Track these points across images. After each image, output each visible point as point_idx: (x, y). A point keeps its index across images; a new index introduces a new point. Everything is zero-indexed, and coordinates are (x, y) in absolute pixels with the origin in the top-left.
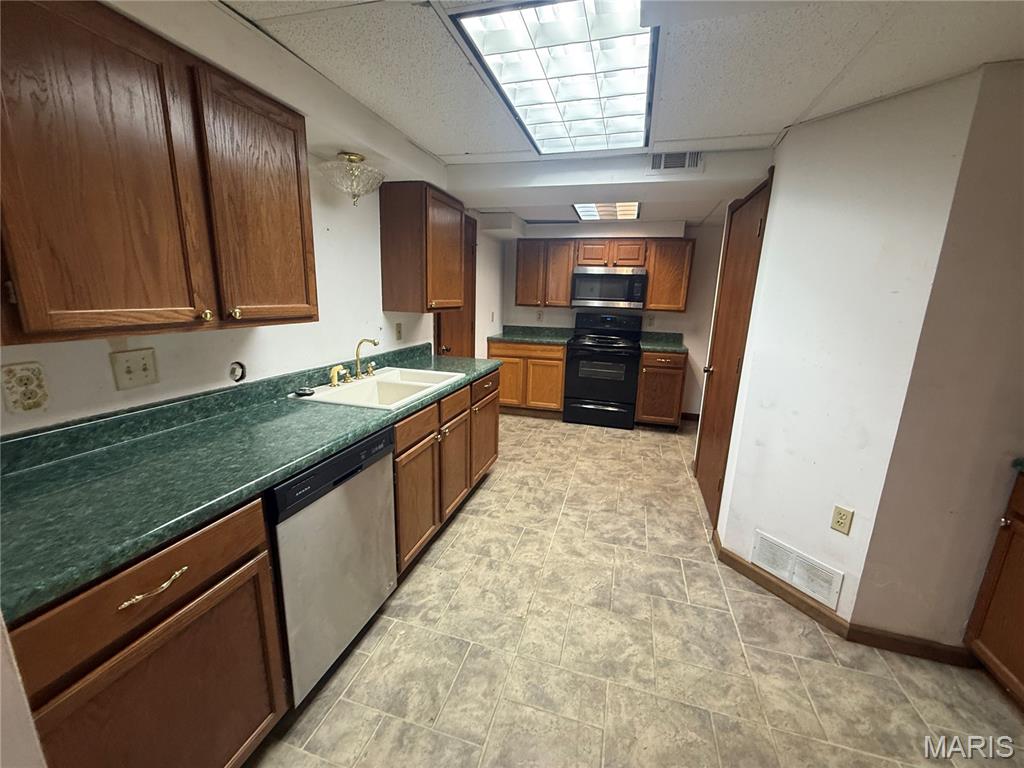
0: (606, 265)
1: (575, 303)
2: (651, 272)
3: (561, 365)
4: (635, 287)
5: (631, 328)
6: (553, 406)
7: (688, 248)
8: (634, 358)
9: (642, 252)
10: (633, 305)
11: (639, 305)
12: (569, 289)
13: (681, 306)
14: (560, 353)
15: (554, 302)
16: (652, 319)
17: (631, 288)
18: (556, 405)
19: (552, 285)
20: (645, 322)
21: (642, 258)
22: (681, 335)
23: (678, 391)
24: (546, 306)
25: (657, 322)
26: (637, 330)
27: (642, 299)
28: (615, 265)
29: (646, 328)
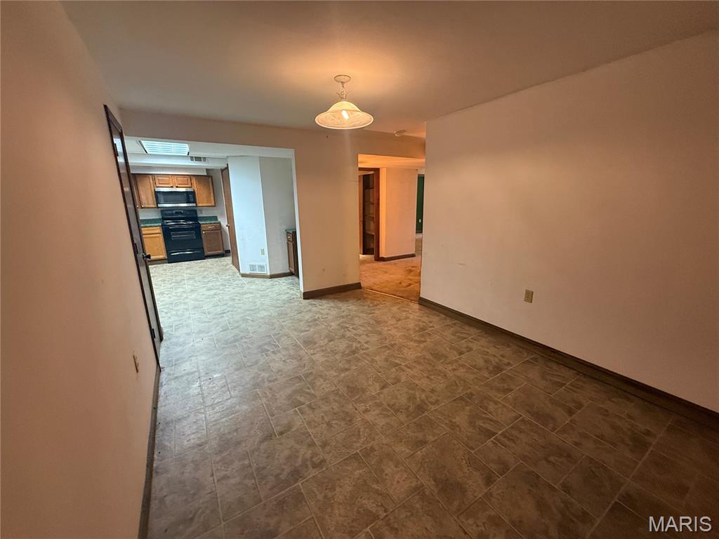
0: (172, 187)
1: (159, 205)
2: (196, 190)
3: (161, 236)
4: (190, 196)
5: (192, 215)
6: (161, 257)
7: (210, 179)
8: (197, 228)
9: (189, 181)
10: (191, 205)
11: (194, 205)
12: (155, 199)
13: (213, 204)
14: (159, 230)
15: (147, 206)
16: (201, 211)
17: (188, 197)
18: (163, 256)
19: (143, 197)
20: (198, 212)
21: (190, 183)
22: (216, 217)
23: (220, 238)
24: (142, 208)
25: (204, 212)
26: (195, 216)
27: (195, 202)
28: (177, 187)
29: (199, 215)
